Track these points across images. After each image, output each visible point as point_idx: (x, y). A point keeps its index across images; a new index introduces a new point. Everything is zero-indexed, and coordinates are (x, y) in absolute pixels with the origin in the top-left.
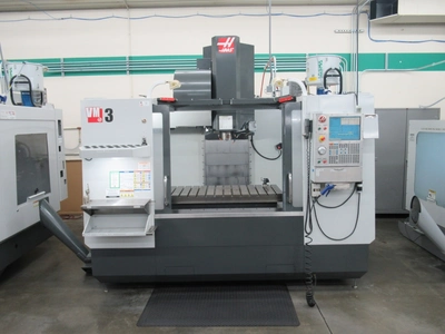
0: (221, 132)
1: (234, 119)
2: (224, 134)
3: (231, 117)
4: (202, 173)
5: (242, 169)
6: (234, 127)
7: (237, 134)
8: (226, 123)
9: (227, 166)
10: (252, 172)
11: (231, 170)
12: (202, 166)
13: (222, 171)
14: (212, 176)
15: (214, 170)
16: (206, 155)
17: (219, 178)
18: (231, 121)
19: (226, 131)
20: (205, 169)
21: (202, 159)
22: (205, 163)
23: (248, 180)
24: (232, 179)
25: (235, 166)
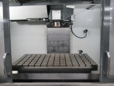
0: (54, 21)
1: (62, 12)
2: (56, 23)
3: (60, 11)
4: (46, 45)
5: (66, 42)
6: (62, 18)
7: (63, 23)
8: (56, 15)
9: (58, 41)
10: (71, 44)
11: (61, 43)
12: (46, 41)
13: (56, 43)
14: (51, 46)
15: (52, 43)
16: (47, 36)
17: (54, 47)
18: (60, 13)
19: (57, 21)
20: (47, 43)
21: (46, 38)
22: (47, 40)
23: (69, 48)
24: (61, 48)
25: (63, 41)
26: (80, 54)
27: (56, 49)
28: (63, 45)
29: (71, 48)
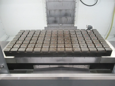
5: (70, 12)
9: (60, 10)
10: (76, 14)
11: (64, 12)
12: (45, 10)
13: (57, 13)
14: (51, 16)
15: (52, 12)
16: (46, 3)
17: (55, 18)
20: (47, 12)
22: (47, 8)
23: (73, 19)
24: (64, 19)
25: (66, 10)
26: (88, 31)
27: (58, 19)
28: (66, 15)
29: (76, 18)
